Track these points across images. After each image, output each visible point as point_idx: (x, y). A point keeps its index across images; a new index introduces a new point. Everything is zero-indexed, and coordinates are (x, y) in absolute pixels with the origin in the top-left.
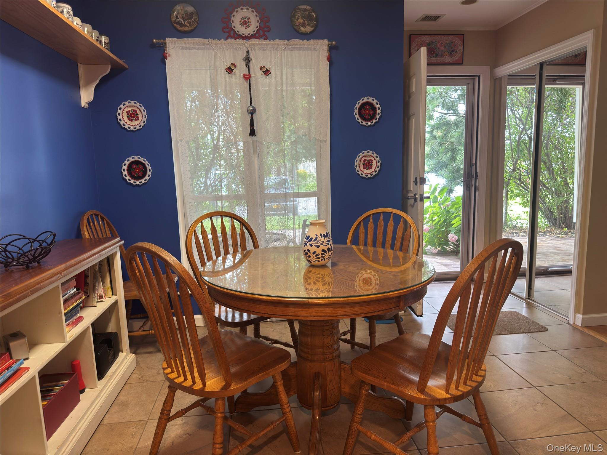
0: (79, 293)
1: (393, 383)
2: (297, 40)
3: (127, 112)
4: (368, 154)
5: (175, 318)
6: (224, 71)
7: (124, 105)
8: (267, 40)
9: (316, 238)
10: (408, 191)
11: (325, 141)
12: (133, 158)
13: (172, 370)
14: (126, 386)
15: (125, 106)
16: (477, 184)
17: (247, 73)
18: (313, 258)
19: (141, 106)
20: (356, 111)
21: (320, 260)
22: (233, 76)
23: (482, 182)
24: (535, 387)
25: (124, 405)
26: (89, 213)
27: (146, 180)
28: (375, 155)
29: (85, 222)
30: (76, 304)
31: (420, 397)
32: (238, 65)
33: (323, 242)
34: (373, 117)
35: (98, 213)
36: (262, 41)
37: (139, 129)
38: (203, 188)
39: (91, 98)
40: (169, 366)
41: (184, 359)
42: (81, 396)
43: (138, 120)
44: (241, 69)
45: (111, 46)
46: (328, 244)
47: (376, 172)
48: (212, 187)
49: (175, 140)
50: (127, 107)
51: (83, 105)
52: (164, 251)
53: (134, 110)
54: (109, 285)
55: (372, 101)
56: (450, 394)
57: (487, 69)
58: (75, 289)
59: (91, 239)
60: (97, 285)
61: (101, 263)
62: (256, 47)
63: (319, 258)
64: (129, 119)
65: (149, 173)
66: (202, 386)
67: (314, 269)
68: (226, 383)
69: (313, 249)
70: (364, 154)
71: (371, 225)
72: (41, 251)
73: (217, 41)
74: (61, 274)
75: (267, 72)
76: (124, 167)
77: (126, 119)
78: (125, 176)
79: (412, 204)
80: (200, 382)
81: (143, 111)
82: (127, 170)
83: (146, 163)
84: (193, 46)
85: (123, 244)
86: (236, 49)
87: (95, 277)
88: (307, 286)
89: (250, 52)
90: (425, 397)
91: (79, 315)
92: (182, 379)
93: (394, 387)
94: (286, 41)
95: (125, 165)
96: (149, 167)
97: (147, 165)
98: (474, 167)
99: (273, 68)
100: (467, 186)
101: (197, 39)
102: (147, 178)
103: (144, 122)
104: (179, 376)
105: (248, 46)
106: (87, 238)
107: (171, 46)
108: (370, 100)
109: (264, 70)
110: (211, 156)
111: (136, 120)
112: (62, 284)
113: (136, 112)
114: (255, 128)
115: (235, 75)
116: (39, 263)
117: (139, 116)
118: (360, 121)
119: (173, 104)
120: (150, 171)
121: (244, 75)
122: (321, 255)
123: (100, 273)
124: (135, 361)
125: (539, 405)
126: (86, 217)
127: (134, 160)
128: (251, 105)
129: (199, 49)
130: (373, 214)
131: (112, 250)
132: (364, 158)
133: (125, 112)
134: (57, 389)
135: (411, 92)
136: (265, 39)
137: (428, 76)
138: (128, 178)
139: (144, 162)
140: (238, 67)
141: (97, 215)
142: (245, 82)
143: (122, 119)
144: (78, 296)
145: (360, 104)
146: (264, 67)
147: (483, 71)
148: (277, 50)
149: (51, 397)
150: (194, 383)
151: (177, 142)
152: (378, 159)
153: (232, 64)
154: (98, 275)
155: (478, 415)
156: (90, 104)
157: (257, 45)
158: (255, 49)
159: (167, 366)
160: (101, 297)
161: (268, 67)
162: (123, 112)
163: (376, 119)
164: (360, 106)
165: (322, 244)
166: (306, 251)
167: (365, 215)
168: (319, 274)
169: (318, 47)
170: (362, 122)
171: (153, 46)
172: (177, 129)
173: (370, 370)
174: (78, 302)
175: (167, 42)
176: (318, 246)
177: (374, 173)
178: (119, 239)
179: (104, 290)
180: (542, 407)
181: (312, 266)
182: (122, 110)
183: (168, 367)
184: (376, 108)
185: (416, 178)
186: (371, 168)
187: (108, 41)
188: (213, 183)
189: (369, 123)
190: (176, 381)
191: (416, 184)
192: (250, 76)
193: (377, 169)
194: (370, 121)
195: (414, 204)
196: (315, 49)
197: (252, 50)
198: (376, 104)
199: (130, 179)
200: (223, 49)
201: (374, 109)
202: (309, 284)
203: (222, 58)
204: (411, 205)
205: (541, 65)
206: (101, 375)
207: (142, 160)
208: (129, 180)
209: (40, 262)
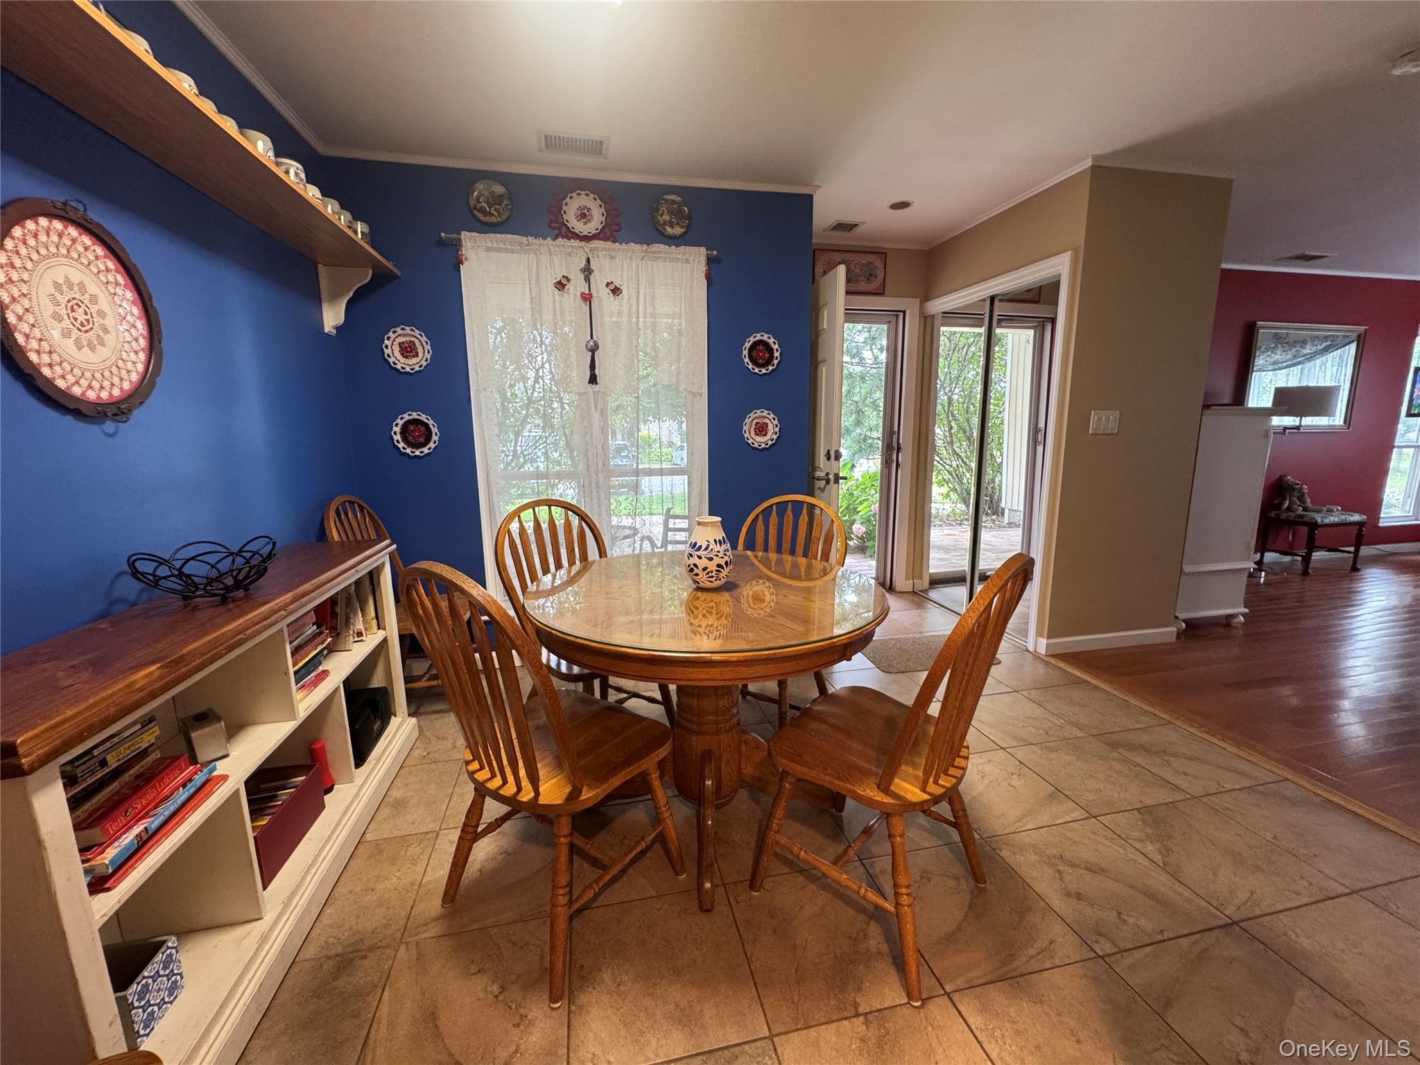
0: (321, 633)
1: (839, 778)
2: (662, 246)
3: (399, 344)
4: (762, 414)
5: (477, 655)
6: (551, 287)
7: (394, 332)
8: (617, 244)
9: (708, 546)
10: (814, 469)
11: (701, 395)
12: (409, 415)
13: (480, 765)
14: (401, 772)
15: (396, 334)
16: (900, 460)
17: (587, 292)
18: (702, 577)
19: (422, 336)
20: (745, 353)
21: (713, 579)
22: (565, 295)
23: (906, 457)
24: (1004, 749)
25: (400, 805)
26: (339, 500)
27: (429, 449)
28: (772, 416)
29: (332, 514)
30: (314, 653)
31: (885, 801)
32: (572, 277)
33: (719, 552)
34: (769, 362)
35: (353, 499)
36: (608, 244)
37: (419, 371)
38: (511, 457)
39: (341, 319)
40: (476, 757)
41: (503, 751)
42: (326, 798)
43: (417, 356)
44: (577, 285)
45: (372, 237)
46: (725, 555)
47: (772, 440)
48: (524, 456)
49: (475, 388)
50: (400, 335)
51: (326, 330)
52: (467, 579)
53: (410, 341)
54: (373, 614)
55: (768, 340)
56: (929, 794)
57: (917, 302)
58: (315, 627)
59: (342, 542)
60: (352, 616)
61: (358, 583)
62: (600, 254)
63: (712, 577)
64: (402, 355)
65: (435, 438)
66: (533, 794)
67: (705, 594)
68: (573, 789)
69: (702, 563)
70: (756, 415)
71: (774, 518)
72: (249, 572)
73: (541, 241)
74: (285, 610)
75: (616, 291)
76: (395, 429)
77: (398, 354)
78: (398, 442)
79: (822, 487)
80: (529, 787)
81: (424, 344)
82: (401, 433)
83: (431, 422)
84: (503, 246)
85: (397, 549)
86: (569, 255)
87: (349, 604)
88: (693, 621)
89: (591, 259)
90: (892, 801)
91: (321, 668)
92: (498, 781)
93: (841, 783)
94: (645, 246)
95: (397, 425)
96: (435, 430)
97: (431, 426)
98: (895, 437)
99: (626, 285)
100: (886, 461)
101: (509, 236)
102: (432, 445)
103: (427, 360)
104: (493, 776)
105: (588, 251)
106: (336, 540)
107: (468, 244)
108: (765, 337)
109: (612, 287)
110: (524, 412)
111: (414, 356)
112: (288, 625)
113: (414, 344)
114: (597, 373)
115: (568, 293)
116: (246, 590)
117: (419, 351)
118: (750, 366)
119: (472, 333)
120: (436, 434)
121: (582, 294)
122: (715, 572)
123: (358, 595)
124: (417, 729)
125: (1015, 776)
126: (333, 507)
127: (411, 417)
128: (592, 338)
129: (512, 251)
130: (777, 504)
131: (377, 560)
132: (756, 421)
133: (396, 343)
134: (285, 794)
135: (820, 329)
136: (614, 242)
137: (846, 309)
138: (401, 445)
139: (426, 421)
140: (572, 282)
141: (352, 503)
142: (583, 305)
143: (391, 355)
144: (319, 639)
145: (751, 343)
146: (612, 283)
147: (911, 306)
148: (631, 259)
149: (272, 811)
150: (519, 789)
151: (479, 392)
152: (776, 422)
153: (563, 276)
154: (355, 600)
155: (952, 810)
156: (338, 328)
157: (602, 251)
158: (598, 256)
159: (471, 758)
160: (360, 634)
161: (617, 283)
162: (393, 344)
163: (773, 365)
164: (751, 346)
165: (717, 556)
166: (692, 566)
167: (765, 505)
168: (711, 601)
169: (692, 257)
170: (753, 369)
171: (441, 243)
172: (479, 372)
173: (800, 756)
174: (319, 649)
175: (463, 237)
176: (711, 559)
177: (770, 443)
178: (387, 542)
179: (365, 622)
180: (1019, 781)
181: (699, 589)
182: (391, 340)
183: (474, 760)
184: (773, 349)
185: (829, 451)
186: (766, 435)
187: (366, 230)
188: (525, 450)
189: (764, 371)
190: (489, 785)
191: (829, 459)
192: (591, 295)
193: (775, 437)
194: (764, 367)
195: (825, 487)
196: (687, 261)
197: (593, 257)
198: (773, 344)
199: (406, 446)
200: (550, 254)
201: (771, 350)
202: (695, 618)
203: (548, 266)
204: (819, 488)
205: (992, 299)
206: (360, 758)
207: (423, 418)
208: (404, 448)
209: (249, 589)
